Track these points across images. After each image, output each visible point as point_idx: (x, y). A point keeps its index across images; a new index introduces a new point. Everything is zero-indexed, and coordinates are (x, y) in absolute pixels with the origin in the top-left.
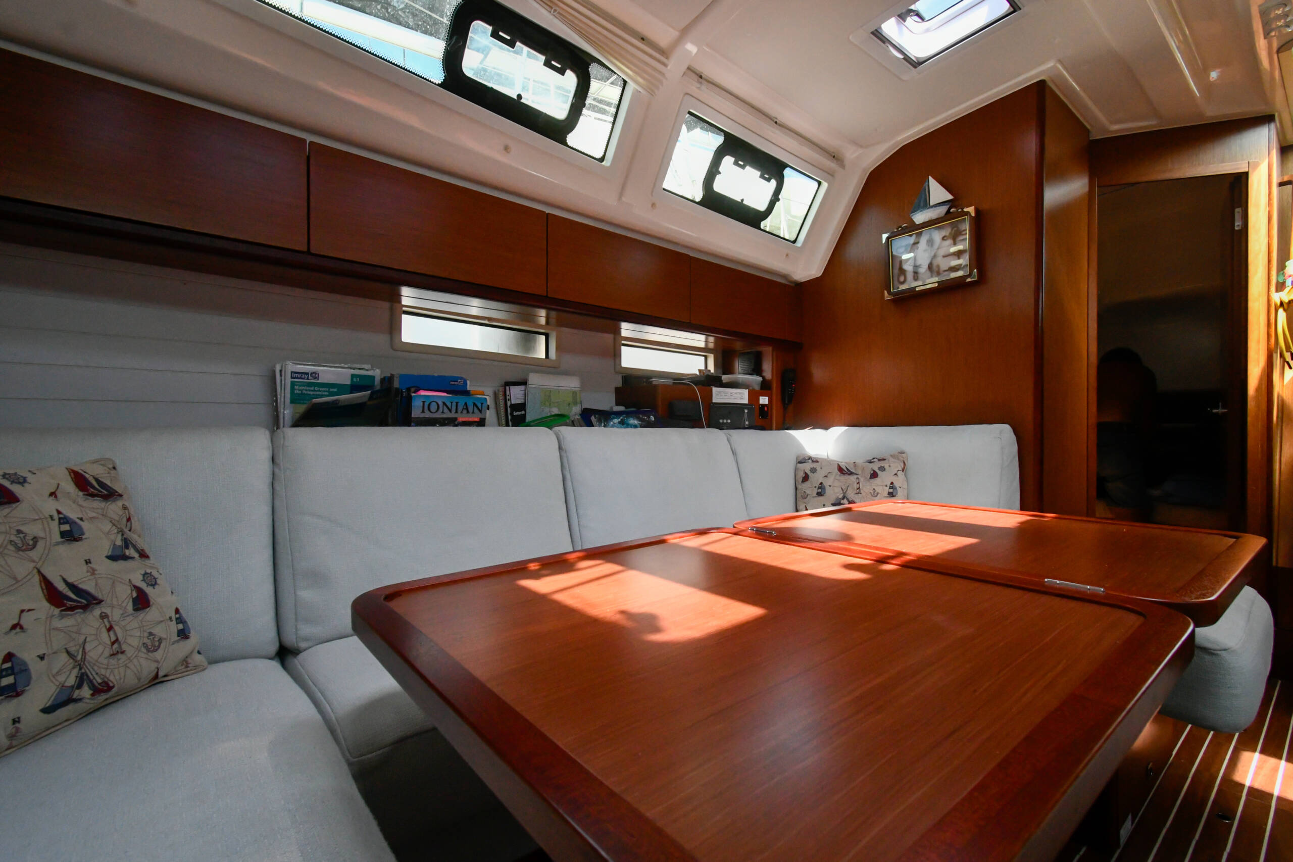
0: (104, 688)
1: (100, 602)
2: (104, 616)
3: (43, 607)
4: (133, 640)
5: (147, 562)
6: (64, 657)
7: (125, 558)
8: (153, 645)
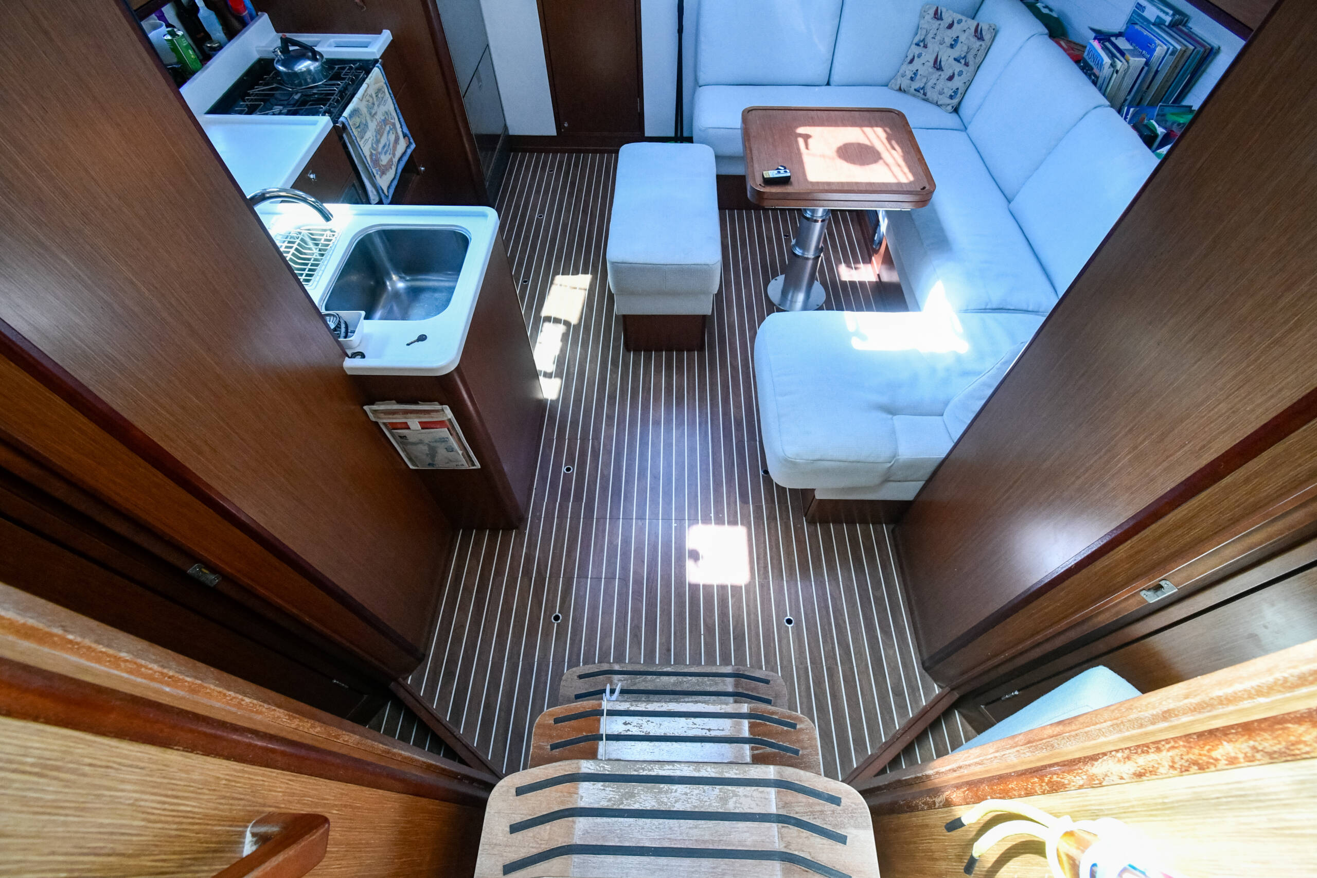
0: (925, 94)
1: (943, 70)
2: (940, 75)
3: (932, 62)
4: (938, 88)
5: (965, 67)
6: (924, 80)
7: (959, 61)
8: (941, 93)
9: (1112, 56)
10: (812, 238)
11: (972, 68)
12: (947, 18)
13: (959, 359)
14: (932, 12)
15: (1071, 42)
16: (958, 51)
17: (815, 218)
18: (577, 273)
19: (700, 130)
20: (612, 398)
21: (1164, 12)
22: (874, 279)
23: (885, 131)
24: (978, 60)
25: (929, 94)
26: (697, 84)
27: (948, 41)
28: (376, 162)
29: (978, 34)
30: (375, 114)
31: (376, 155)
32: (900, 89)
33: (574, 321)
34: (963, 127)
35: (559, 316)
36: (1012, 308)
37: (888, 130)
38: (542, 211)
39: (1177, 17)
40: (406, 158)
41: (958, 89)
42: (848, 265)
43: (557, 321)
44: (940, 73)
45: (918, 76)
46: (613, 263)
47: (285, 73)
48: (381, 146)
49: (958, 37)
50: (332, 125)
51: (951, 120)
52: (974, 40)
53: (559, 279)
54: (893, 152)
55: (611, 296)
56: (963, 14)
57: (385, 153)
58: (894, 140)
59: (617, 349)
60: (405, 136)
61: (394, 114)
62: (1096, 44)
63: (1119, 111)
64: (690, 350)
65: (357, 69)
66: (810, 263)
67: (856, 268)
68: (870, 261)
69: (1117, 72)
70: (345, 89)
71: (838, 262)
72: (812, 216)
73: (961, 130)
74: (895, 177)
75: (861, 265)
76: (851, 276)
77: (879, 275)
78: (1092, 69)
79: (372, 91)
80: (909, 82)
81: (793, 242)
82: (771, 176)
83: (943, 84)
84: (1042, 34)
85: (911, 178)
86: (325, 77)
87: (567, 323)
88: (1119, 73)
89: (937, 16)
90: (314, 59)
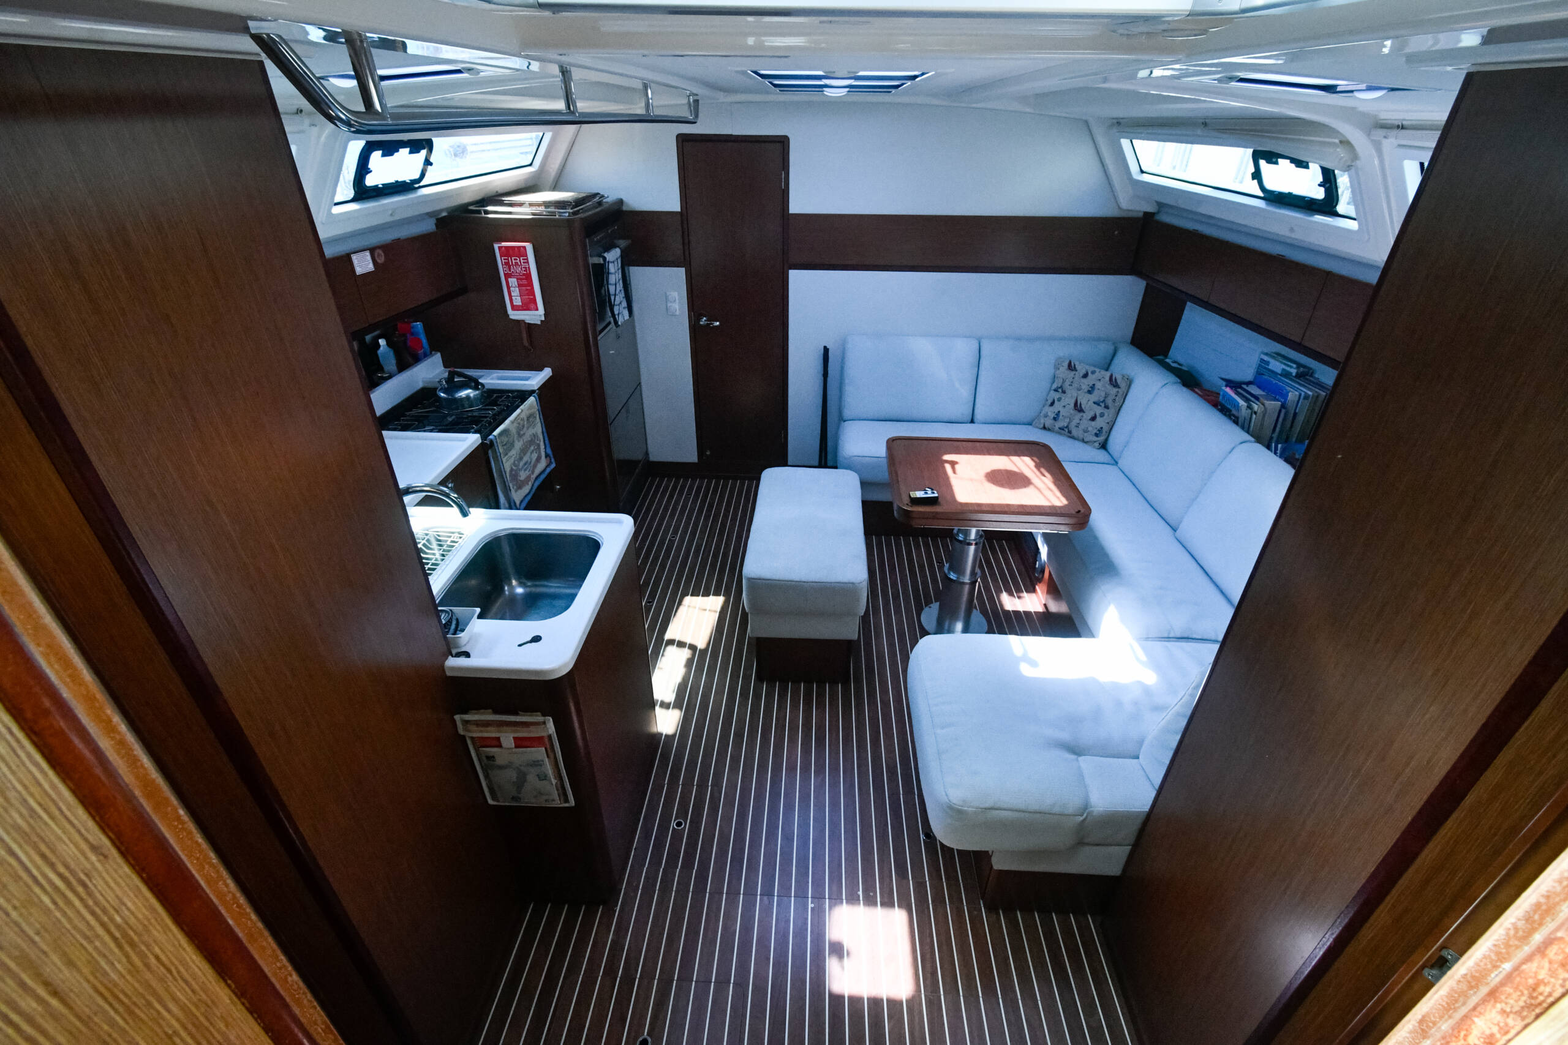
0: (1070, 432)
1: (1084, 412)
2: (1082, 416)
3: (1072, 405)
4: (1082, 427)
5: (1106, 410)
6: (1068, 420)
7: (1099, 405)
8: (1086, 431)
9: (1247, 400)
10: (966, 562)
11: (1112, 411)
12: (1081, 369)
13: (1147, 690)
14: (1066, 364)
15: (1205, 390)
16: (1094, 397)
17: (968, 541)
18: (708, 595)
19: (845, 458)
20: (739, 735)
21: (1288, 366)
22: (1041, 609)
23: (1032, 460)
24: (1118, 404)
25: (1074, 432)
26: (842, 419)
27: (1085, 388)
28: (515, 476)
29: (1113, 382)
30: (524, 434)
31: (516, 471)
32: (1044, 428)
33: (701, 644)
34: (1113, 462)
35: (683, 639)
36: (1197, 637)
37: (1035, 459)
38: (675, 532)
39: (1302, 369)
40: (543, 477)
41: (1102, 428)
42: (1011, 594)
43: (681, 644)
44: (1082, 414)
45: (1061, 417)
46: (749, 579)
47: (445, 399)
48: (521, 464)
49: (1094, 385)
50: (480, 441)
51: (1101, 455)
52: (1109, 387)
53: (688, 600)
54: (1043, 478)
55: (745, 615)
56: (1095, 366)
57: (525, 470)
58: (1044, 467)
59: (747, 678)
60: (547, 456)
61: (541, 437)
62: (1228, 390)
63: (1268, 447)
64: (833, 683)
65: (514, 397)
66: (967, 588)
67: (1019, 597)
68: (1034, 591)
69: (1255, 413)
70: (499, 413)
71: (999, 592)
72: (965, 538)
73: (1112, 465)
74: (1048, 500)
75: (1025, 594)
76: (1014, 605)
77: (1045, 605)
78: (1231, 411)
79: (524, 416)
80: (1052, 421)
81: (947, 566)
82: (918, 496)
83: (1085, 423)
84: (1175, 383)
85: (1064, 502)
86: (482, 403)
87: (693, 647)
88: (1258, 414)
89: (1071, 367)
90: (476, 388)
